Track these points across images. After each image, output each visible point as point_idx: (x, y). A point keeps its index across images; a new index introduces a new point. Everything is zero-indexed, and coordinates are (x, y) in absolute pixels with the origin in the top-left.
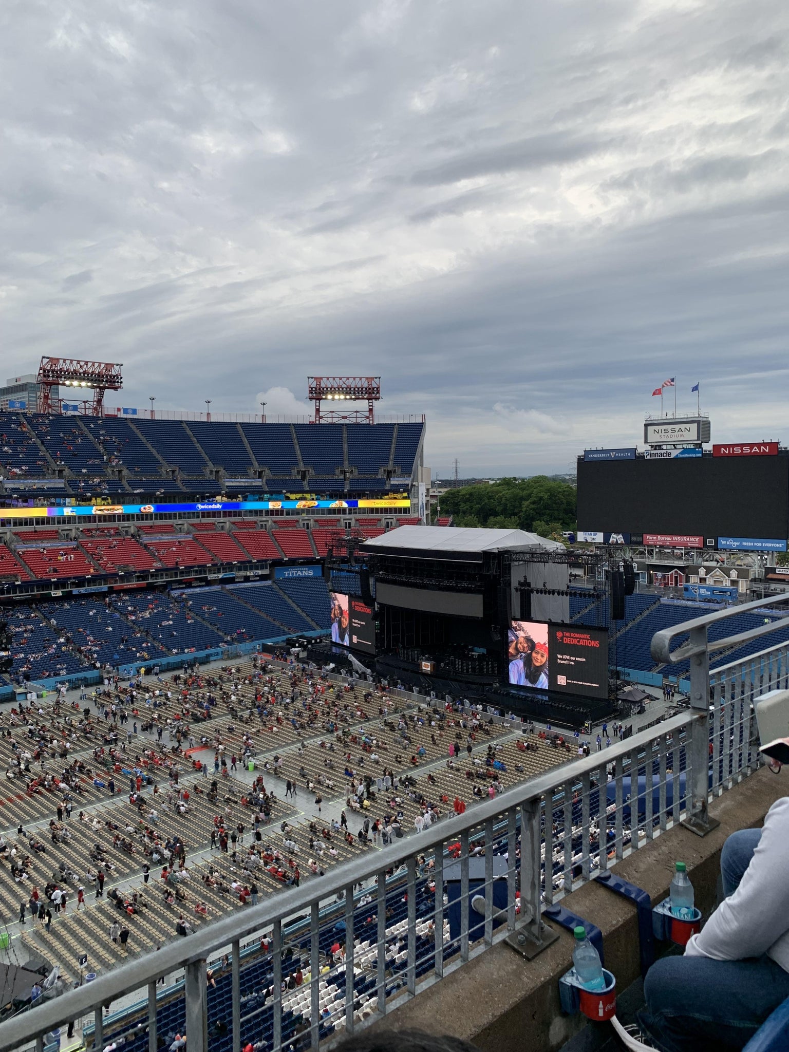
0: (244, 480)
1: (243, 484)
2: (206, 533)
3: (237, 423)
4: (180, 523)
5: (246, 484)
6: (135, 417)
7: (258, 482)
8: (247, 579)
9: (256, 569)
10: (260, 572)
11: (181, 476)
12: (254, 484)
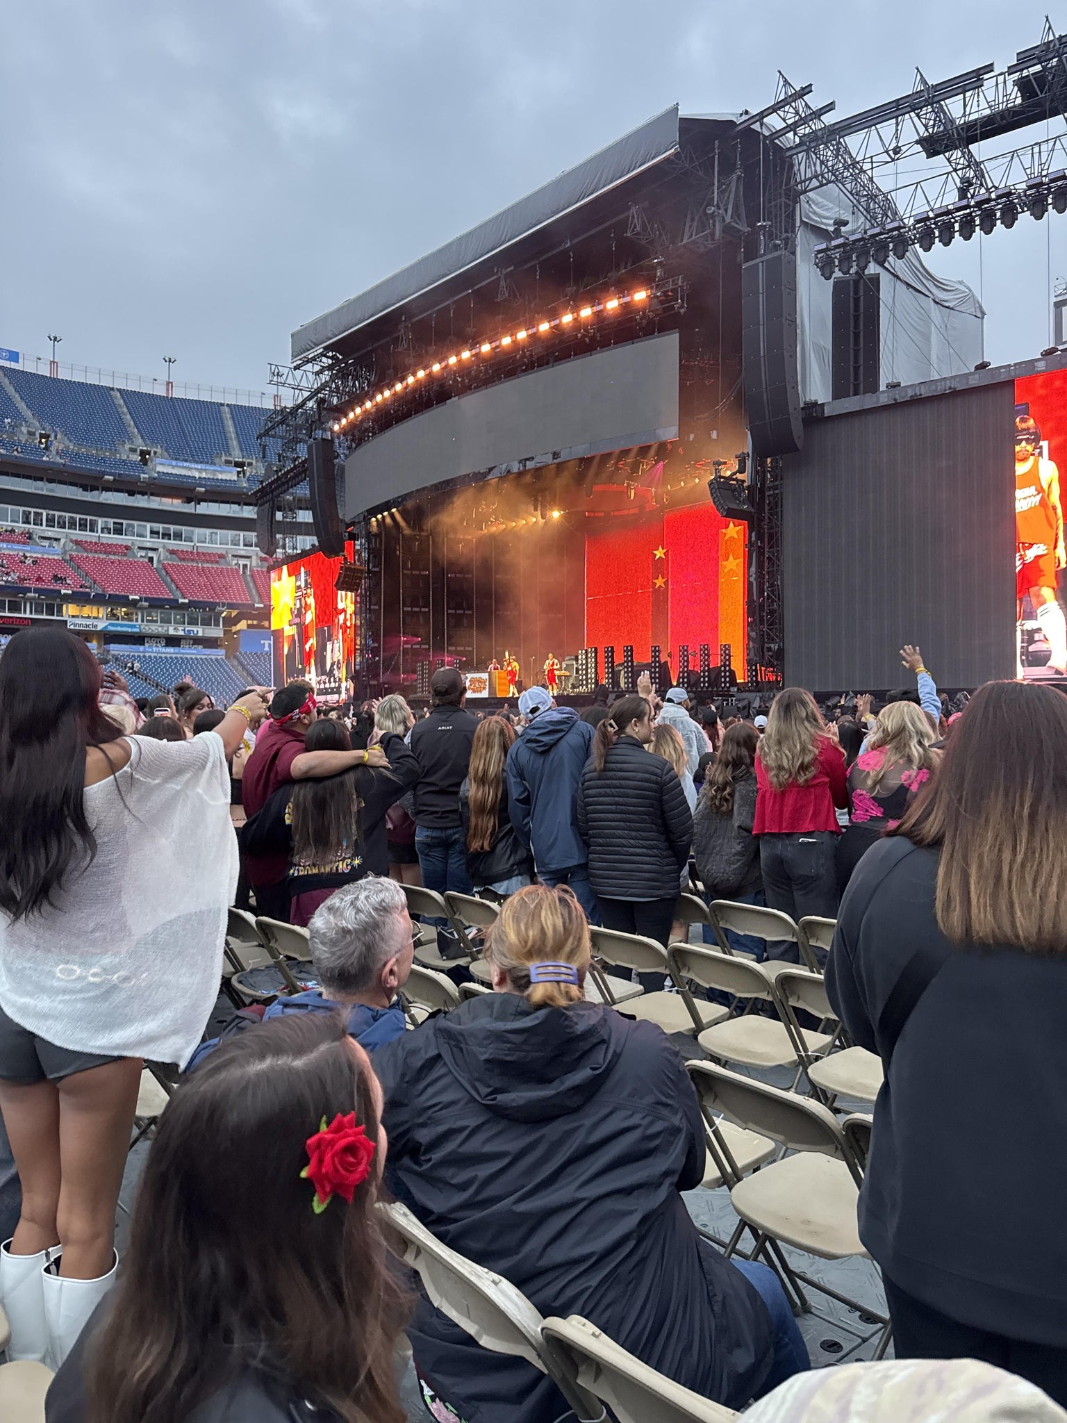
0: (199, 466)
1: (197, 475)
2: (102, 556)
3: (222, 405)
4: (49, 534)
5: (204, 475)
6: (13, 365)
7: (230, 475)
8: (173, 641)
9: (193, 622)
10: (199, 631)
11: (60, 443)
12: (220, 476)
